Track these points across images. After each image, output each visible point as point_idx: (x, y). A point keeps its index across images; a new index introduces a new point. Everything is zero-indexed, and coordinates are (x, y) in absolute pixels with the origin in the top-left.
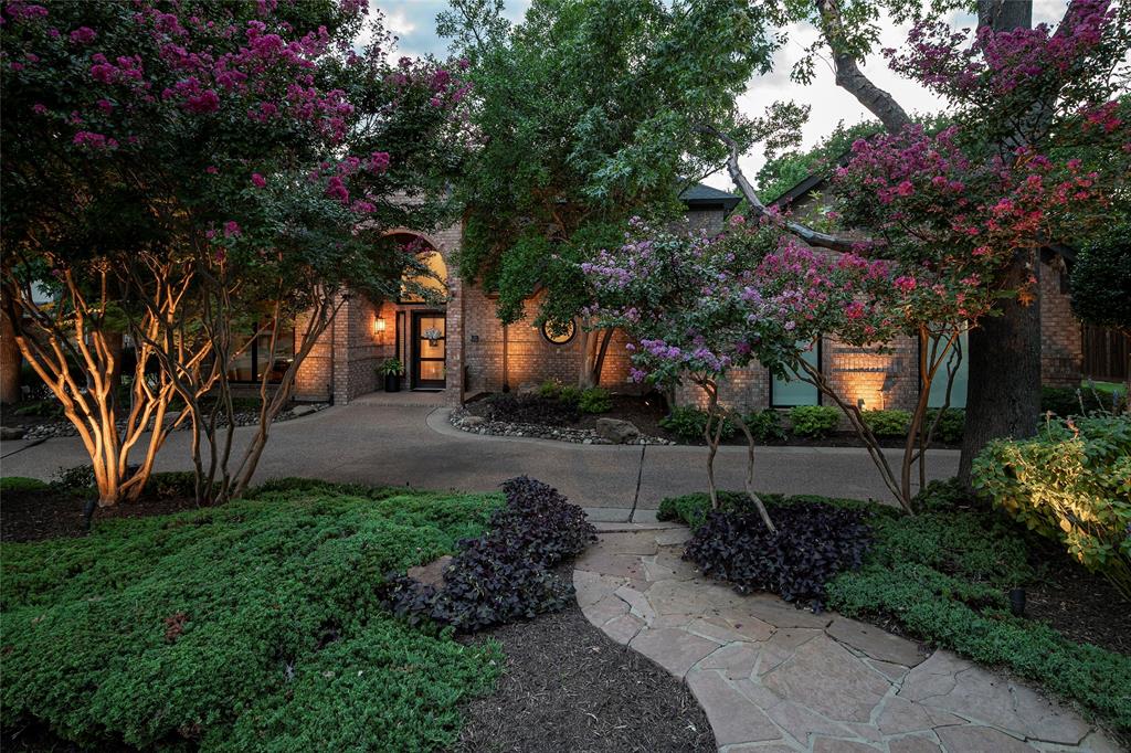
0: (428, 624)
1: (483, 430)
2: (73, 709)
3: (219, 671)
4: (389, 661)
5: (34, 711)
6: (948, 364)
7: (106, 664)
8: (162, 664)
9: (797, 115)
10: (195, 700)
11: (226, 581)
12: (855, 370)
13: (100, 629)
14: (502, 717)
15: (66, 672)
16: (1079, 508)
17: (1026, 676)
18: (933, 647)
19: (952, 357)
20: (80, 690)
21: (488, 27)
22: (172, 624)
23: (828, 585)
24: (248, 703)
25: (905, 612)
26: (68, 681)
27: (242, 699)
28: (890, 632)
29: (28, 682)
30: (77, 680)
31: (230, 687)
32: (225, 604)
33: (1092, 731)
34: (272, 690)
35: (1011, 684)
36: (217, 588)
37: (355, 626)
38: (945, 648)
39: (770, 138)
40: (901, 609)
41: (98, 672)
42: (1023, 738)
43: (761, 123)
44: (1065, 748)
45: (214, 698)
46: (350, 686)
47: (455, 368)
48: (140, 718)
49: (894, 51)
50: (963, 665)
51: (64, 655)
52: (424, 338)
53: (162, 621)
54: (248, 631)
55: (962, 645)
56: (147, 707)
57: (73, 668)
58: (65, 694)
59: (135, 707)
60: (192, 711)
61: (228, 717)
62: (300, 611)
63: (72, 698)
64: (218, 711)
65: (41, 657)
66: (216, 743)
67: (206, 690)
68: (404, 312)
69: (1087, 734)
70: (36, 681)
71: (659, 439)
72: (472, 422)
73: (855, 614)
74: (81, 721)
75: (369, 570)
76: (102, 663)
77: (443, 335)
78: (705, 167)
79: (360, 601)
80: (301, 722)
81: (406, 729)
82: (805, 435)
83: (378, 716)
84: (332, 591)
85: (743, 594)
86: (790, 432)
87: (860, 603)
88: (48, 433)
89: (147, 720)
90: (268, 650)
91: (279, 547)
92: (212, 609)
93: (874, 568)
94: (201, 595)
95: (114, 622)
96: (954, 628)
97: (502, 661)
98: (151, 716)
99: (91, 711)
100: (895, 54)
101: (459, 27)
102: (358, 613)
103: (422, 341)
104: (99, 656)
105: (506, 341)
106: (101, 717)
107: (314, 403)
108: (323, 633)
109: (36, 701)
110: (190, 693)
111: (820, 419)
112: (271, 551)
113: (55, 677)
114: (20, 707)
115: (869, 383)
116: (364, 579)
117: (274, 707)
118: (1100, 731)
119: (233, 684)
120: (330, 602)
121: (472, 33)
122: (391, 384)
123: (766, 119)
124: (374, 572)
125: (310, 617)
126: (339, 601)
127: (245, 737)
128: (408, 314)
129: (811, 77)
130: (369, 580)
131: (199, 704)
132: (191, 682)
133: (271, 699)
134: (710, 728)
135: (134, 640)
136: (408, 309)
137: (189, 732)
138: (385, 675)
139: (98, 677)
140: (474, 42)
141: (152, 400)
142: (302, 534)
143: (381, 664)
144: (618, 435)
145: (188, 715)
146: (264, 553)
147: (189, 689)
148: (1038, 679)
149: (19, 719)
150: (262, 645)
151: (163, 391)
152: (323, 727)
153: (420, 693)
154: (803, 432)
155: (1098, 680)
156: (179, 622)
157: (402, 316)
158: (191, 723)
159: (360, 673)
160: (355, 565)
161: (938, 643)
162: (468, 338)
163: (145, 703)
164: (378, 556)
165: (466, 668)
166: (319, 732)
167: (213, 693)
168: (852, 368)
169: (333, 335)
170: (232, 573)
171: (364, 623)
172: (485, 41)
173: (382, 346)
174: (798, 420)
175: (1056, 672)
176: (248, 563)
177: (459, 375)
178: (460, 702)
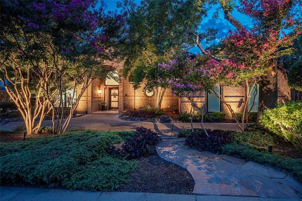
0: (119, 157)
1: (129, 119)
2: (29, 174)
3: (66, 165)
4: (110, 164)
5: (19, 174)
6: (254, 94)
7: (37, 163)
8: (52, 163)
9: (214, 32)
10: (61, 171)
11: (66, 146)
12: (230, 102)
13: (34, 156)
14: (139, 176)
15: (27, 165)
16: (285, 124)
17: (272, 165)
18: (249, 160)
19: (255, 92)
20: (31, 169)
21: (130, 5)
22: (53, 155)
23: (222, 147)
24: (74, 173)
25: (242, 152)
26: (27, 167)
27: (72, 172)
28: (238, 158)
29: (17, 167)
30: (30, 167)
31: (69, 169)
32: (66, 151)
33: (287, 176)
34: (80, 170)
35: (268, 167)
36: (64, 148)
37: (100, 157)
38: (252, 160)
39: (207, 38)
40: (241, 152)
41: (35, 165)
42: (270, 178)
43: (205, 34)
44: (281, 179)
45: (65, 171)
46: (100, 169)
47: (121, 103)
48: (47, 175)
49: (239, 7)
50: (256, 164)
51: (26, 162)
52: (112, 95)
53: (50, 154)
54: (73, 157)
55: (256, 159)
56: (49, 172)
57: (28, 164)
58: (27, 170)
59: (46, 172)
60: (60, 174)
61: (69, 176)
62: (86, 152)
63: (29, 171)
64: (67, 175)
65: (20, 162)
66: (66, 182)
67: (63, 169)
68: (107, 88)
69: (286, 176)
70: (19, 167)
71: (177, 121)
72: (126, 117)
73: (229, 154)
74: (32, 177)
75: (103, 144)
76: (36, 163)
77: (117, 94)
78: (189, 46)
79: (101, 151)
80: (88, 177)
81: (115, 179)
82: (216, 120)
83: (108, 175)
84: (94, 148)
85: (200, 151)
86: (213, 119)
87: (230, 151)
88: (8, 121)
89: (49, 176)
90: (78, 161)
91: (79, 139)
92: (63, 152)
93: (234, 143)
94: (60, 149)
95: (38, 155)
96: (254, 155)
97: (139, 165)
98: (50, 175)
99: (34, 173)
100: (239, 8)
101: (122, 5)
102: (101, 154)
103: (112, 96)
104: (35, 162)
105: (135, 96)
106: (37, 175)
107: (82, 113)
108: (92, 158)
109: (20, 172)
110: (59, 169)
111: (221, 115)
112: (77, 140)
113: (24, 166)
114: (16, 173)
115: (234, 105)
116: (102, 146)
117: (81, 174)
118: (289, 175)
119: (70, 168)
120: (93, 151)
121: (126, 7)
122: (103, 108)
123: (206, 33)
124: (104, 145)
125: (89, 154)
126: (96, 151)
127: (74, 180)
128: (108, 88)
129: (218, 17)
130: (103, 147)
131: (62, 172)
132: (59, 167)
133: (80, 172)
134: (192, 177)
135: (43, 158)
136: (108, 87)
137: (60, 179)
138: (109, 167)
139: (35, 166)
140: (126, 9)
141: (41, 105)
142: (84, 137)
143: (107, 165)
144: (166, 120)
145: (59, 175)
146: (75, 141)
147: (59, 168)
148: (274, 166)
149: (15, 177)
150: (77, 160)
151: (44, 103)
152: (94, 178)
153: (118, 171)
154: (216, 119)
155: (289, 163)
156: (55, 155)
157: (106, 89)
158: (60, 177)
159: (102, 167)
160: (99, 143)
161: (250, 159)
162: (124, 95)
163: (48, 171)
164: (105, 141)
165: (129, 166)
166: (93, 179)
167: (65, 170)
168: (229, 101)
169: (87, 94)
170: (67, 145)
171: (102, 157)
172: (130, 9)
173: (100, 98)
174: (215, 116)
175: (279, 163)
176: (71, 143)
177: (122, 105)
178: (128, 173)
